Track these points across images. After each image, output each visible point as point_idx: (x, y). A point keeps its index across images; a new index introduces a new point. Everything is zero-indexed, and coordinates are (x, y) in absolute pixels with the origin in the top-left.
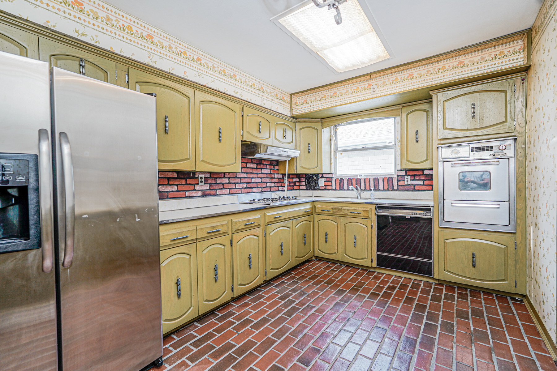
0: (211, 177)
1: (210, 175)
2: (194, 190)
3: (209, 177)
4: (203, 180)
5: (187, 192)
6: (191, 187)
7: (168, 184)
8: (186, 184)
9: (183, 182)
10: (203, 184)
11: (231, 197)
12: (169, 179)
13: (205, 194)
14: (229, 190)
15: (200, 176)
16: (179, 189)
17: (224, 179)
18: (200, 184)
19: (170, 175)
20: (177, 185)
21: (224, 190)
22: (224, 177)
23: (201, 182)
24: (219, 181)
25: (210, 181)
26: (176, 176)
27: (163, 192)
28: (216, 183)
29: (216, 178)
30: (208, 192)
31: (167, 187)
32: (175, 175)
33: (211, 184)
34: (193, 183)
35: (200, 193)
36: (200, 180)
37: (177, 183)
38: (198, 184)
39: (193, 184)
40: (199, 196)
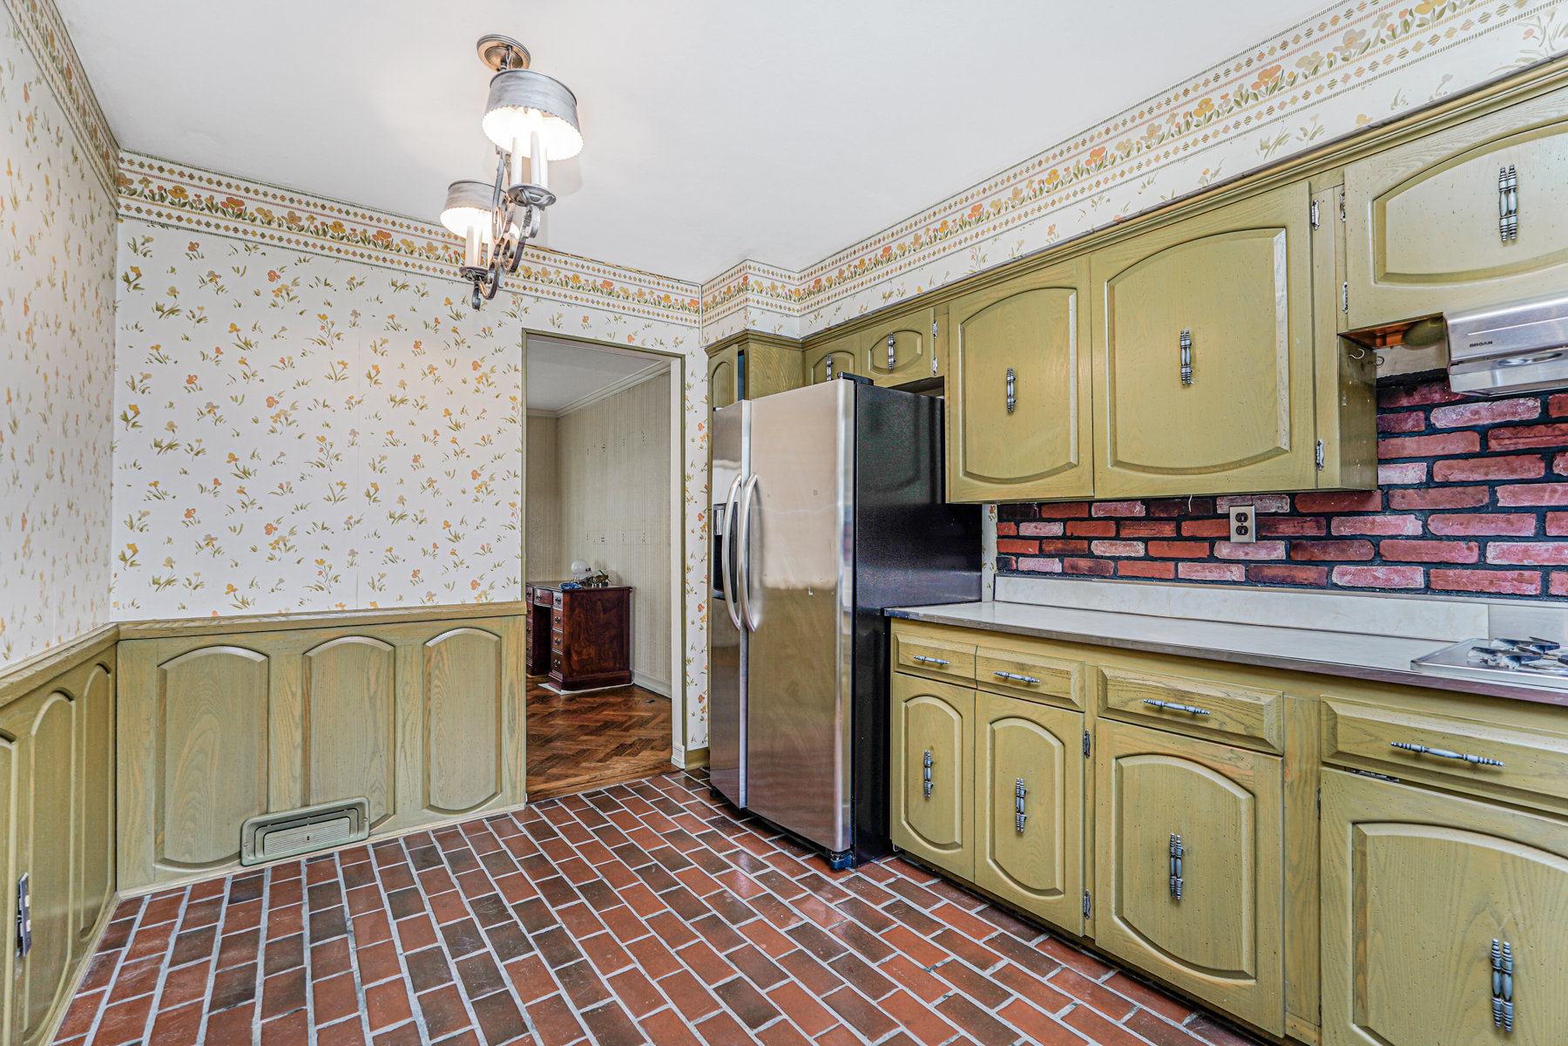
0: (1294, 513)
1: (1292, 504)
2: (1212, 558)
3: (1287, 509)
4: (1251, 523)
5: (1180, 564)
6: (1202, 550)
7: (1117, 537)
8: (1180, 537)
9: (1168, 530)
10: (1251, 536)
11: (1436, 607)
12: (1119, 522)
13: (1256, 576)
14: (1427, 575)
15: (1234, 511)
16: (1152, 553)
17: (1378, 518)
18: (1235, 538)
19: (1122, 511)
20: (1145, 540)
21: (1381, 572)
22: (1386, 508)
23: (1242, 530)
24: (1342, 527)
25: (1287, 529)
26: (1143, 514)
27: (1102, 557)
28: (1329, 537)
29: (1329, 517)
30: (1269, 572)
31: (1112, 545)
32: (1139, 510)
33: (1293, 544)
34: (1205, 535)
35: (1237, 573)
36: (1234, 524)
37: (1144, 533)
38: (1228, 539)
39: (1205, 539)
40: (1234, 583)
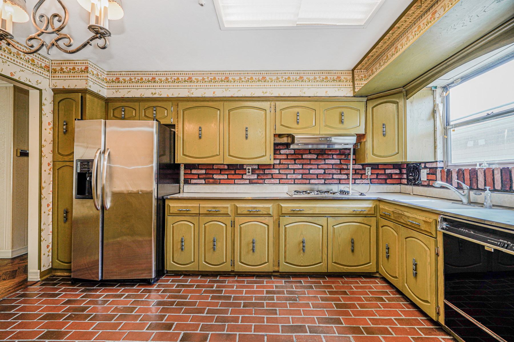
0: (258, 169)
1: (258, 167)
2: (242, 179)
3: (257, 168)
4: (250, 171)
5: (235, 180)
6: (240, 177)
7: (220, 174)
8: (235, 174)
9: (233, 172)
10: (250, 174)
11: (281, 187)
12: (221, 170)
13: (251, 182)
14: (279, 181)
15: (247, 168)
16: (229, 178)
17: (272, 170)
18: (247, 174)
19: (222, 167)
20: (227, 175)
21: (273, 180)
22: (274, 168)
23: (249, 172)
24: (267, 171)
25: (257, 172)
26: (227, 168)
27: (216, 179)
28: (264, 174)
29: (265, 169)
30: (254, 181)
31: (219, 176)
32: (226, 167)
33: (258, 175)
35: (248, 182)
36: (247, 171)
37: (227, 173)
38: (246, 174)
39: (241, 174)
40: (247, 184)
